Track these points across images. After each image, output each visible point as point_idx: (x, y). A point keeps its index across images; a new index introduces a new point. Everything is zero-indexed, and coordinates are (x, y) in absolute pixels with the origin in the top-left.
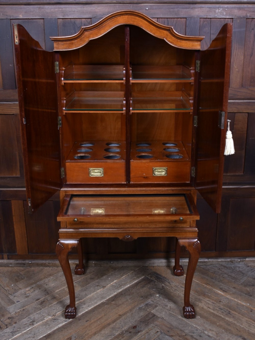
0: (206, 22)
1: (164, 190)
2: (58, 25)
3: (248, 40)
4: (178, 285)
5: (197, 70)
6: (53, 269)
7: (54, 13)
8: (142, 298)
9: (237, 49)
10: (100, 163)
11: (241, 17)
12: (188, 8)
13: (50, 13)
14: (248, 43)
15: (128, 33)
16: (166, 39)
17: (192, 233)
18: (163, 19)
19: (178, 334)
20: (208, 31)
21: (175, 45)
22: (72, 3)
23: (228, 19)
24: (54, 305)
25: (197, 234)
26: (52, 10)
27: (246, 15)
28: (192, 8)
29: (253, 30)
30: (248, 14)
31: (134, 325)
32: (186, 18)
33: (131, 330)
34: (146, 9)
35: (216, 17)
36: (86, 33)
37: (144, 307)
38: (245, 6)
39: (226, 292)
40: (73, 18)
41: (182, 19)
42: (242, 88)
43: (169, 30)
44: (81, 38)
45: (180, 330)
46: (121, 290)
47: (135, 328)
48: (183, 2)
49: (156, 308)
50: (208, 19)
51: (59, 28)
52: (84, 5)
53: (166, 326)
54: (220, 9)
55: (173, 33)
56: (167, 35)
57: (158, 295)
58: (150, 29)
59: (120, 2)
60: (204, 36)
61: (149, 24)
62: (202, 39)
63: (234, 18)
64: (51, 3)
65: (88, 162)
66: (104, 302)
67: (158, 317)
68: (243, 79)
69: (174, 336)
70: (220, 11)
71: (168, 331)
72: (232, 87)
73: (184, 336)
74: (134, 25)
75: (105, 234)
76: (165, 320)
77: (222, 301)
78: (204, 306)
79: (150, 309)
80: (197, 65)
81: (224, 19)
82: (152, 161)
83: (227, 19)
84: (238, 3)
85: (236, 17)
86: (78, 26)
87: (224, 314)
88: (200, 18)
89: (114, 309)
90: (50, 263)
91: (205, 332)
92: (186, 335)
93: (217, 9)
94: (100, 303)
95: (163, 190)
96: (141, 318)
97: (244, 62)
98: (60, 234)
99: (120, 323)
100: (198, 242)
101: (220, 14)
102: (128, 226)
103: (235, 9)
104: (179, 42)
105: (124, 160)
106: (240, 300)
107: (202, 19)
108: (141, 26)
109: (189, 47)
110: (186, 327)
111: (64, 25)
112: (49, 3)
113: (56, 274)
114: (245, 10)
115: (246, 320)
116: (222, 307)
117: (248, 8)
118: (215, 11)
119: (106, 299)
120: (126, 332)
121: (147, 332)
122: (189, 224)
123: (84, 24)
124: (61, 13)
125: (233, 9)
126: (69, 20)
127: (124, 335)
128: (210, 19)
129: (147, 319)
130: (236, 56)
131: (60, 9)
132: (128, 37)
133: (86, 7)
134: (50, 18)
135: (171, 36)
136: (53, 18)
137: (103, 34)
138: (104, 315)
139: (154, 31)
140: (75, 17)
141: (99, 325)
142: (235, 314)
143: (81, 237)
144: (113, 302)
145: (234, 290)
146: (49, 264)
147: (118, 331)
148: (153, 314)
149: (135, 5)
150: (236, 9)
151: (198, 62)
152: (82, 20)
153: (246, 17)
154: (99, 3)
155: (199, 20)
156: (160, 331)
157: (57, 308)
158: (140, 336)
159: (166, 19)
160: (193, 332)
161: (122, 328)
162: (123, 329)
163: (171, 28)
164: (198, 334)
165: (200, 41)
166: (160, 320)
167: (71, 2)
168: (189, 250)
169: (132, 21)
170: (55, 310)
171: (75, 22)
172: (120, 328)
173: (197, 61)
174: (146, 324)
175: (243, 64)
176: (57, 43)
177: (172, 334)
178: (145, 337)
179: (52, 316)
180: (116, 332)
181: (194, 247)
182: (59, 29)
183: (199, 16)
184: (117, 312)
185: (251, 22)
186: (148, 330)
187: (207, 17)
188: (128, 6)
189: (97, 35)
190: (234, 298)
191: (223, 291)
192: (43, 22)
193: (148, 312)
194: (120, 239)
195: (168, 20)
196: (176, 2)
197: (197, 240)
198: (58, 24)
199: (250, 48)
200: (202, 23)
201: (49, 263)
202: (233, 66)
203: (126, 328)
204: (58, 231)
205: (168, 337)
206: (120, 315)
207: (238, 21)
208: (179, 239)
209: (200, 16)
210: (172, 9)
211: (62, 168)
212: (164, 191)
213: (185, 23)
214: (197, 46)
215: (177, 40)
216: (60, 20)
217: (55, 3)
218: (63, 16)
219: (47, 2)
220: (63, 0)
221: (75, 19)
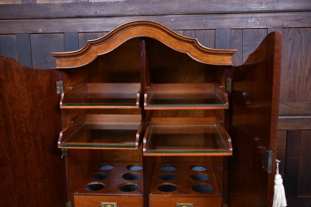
0: (237, 33)
3: (285, 51)
5: (229, 89)
7: (74, 27)
10: (114, 197)
11: (276, 26)
12: (217, 19)
13: (70, 27)
14: (285, 54)
15: (144, 47)
16: (189, 53)
18: (190, 31)
20: (240, 43)
21: (201, 60)
22: (93, 16)
27: (283, 25)
28: (222, 19)
29: (291, 40)
30: (284, 23)
32: (215, 29)
34: (172, 21)
35: (248, 28)
36: (94, 48)
38: (281, 14)
40: (94, 31)
41: (211, 30)
43: (193, 42)
44: (87, 53)
48: (212, 13)
50: (239, 30)
51: (79, 42)
52: (106, 18)
54: (252, 18)
55: (198, 46)
56: (190, 48)
58: (169, 42)
59: (143, 15)
60: (236, 49)
61: (168, 36)
62: (234, 52)
64: (72, 17)
65: (99, 195)
70: (253, 21)
74: (150, 37)
80: (227, 83)
81: (258, 29)
82: (175, 195)
83: (261, 29)
84: (273, 11)
85: (271, 27)
88: (231, 29)
93: (249, 19)
101: (253, 24)
103: (269, 18)
104: (205, 56)
105: (141, 193)
107: (232, 30)
108: (159, 39)
109: (217, 63)
111: (85, 39)
112: (69, 17)
114: (281, 19)
117: (285, 16)
118: (247, 22)
124: (82, 27)
125: (267, 18)
126: (90, 34)
128: (242, 30)
131: (81, 23)
132: (143, 52)
133: (108, 20)
134: (70, 32)
135: (195, 49)
136: (73, 32)
137: (113, 48)
139: (174, 44)
140: (96, 31)
149: (159, 17)
150: (271, 18)
151: (230, 80)
152: (103, 33)
153: (282, 26)
154: (121, 15)
155: (230, 31)
159: (193, 31)
163: (195, 40)
165: (232, 55)
169: (147, 33)
171: (96, 36)
173: (228, 79)
176: (60, 59)
183: (229, 27)
185: (288, 32)
187: (239, 28)
188: (152, 18)
189: (106, 49)
192: (63, 36)
195: (195, 32)
196: (204, 13)
198: (79, 38)
199: (287, 60)
200: (232, 34)
209: (231, 27)
210: (200, 21)
211: (69, 202)
213: (214, 35)
214: (227, 61)
215: (202, 53)
216: (80, 33)
217: (75, 17)
218: (84, 30)
219: (67, 15)
220: (84, 13)
221: (96, 33)
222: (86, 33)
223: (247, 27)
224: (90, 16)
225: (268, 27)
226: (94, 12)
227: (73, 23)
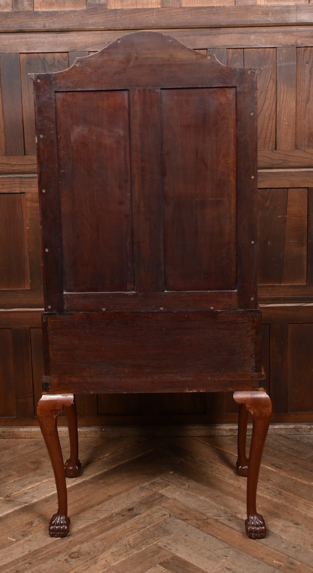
0: (236, 54)
2: (21, 63)
3: (302, 78)
4: (205, 460)
6: (9, 441)
7: (14, 46)
8: (147, 476)
9: (285, 93)
11: (288, 45)
12: (209, 35)
13: (8, 45)
14: (301, 82)
19: (195, 517)
22: (41, 31)
23: (270, 49)
24: (9, 485)
26: (12, 41)
27: (296, 42)
28: (215, 35)
29: (308, 63)
30: (298, 41)
31: (130, 507)
32: (207, 49)
33: (124, 514)
35: (251, 47)
37: (147, 487)
38: (294, 29)
39: (280, 468)
40: (41, 52)
41: (201, 50)
42: (297, 150)
45: (199, 513)
46: (114, 465)
47: (131, 510)
48: (202, 26)
49: (166, 487)
50: (239, 49)
51: (21, 66)
52: (58, 34)
53: (180, 509)
54: (256, 34)
57: (172, 472)
59: (109, 29)
63: (278, 47)
64: (10, 31)
66: (86, 480)
67: (169, 498)
68: (296, 137)
69: (189, 519)
70: (256, 37)
71: (181, 514)
72: (280, 150)
73: (205, 519)
76: (178, 501)
77: (271, 479)
78: (242, 485)
79: (156, 489)
81: (264, 49)
83: (268, 49)
84: (282, 24)
85: (280, 46)
86: (50, 64)
87: (271, 495)
88: (227, 49)
89: (101, 489)
90: (5, 432)
91: (238, 515)
92: (208, 519)
93: (252, 35)
94: (81, 481)
96: (142, 498)
97: (296, 111)
99: (109, 505)
101: (257, 42)
103: (278, 34)
106: (300, 479)
107: (230, 50)
110: (209, 509)
111: (29, 63)
112: (7, 32)
113: (13, 447)
114: (294, 35)
115: (305, 502)
116: (270, 486)
117: (298, 32)
118: (250, 38)
119: (90, 477)
120: (116, 515)
121: (149, 515)
123: (58, 60)
124: (25, 45)
125: (275, 34)
126: (36, 56)
127: (114, 519)
128: (242, 50)
129: (151, 500)
130: (284, 102)
131: (24, 40)
133: (61, 36)
134: (8, 53)
136: (13, 53)
138: (85, 496)
140: (44, 51)
141: (77, 507)
142: (288, 495)
144: (100, 480)
145: (293, 466)
146: (3, 433)
147: (104, 513)
148: (161, 494)
150: (281, 33)
152: (54, 55)
153: (295, 44)
154: (79, 30)
155: (227, 51)
156: (168, 514)
157: (14, 488)
158: (137, 520)
160: (219, 515)
161: (110, 511)
162: (113, 512)
164: (227, 518)
166: (170, 501)
167: (39, 29)
170: (9, 490)
171: (44, 58)
172: (108, 510)
174: (148, 506)
175: (296, 114)
177: (186, 518)
178: (146, 521)
179: (5, 496)
180: (102, 515)
182: (21, 68)
183: (225, 46)
184: (106, 493)
185: (304, 52)
186: (151, 512)
187: (239, 47)
188: (121, 34)
190: (291, 476)
191: (277, 467)
193: (154, 491)
196: (192, 27)
198: (21, 61)
199: (304, 90)
200: (230, 55)
201: (3, 431)
202: (281, 118)
203: (117, 510)
205: (180, 521)
206: (110, 496)
207: (285, 51)
209: (228, 46)
210: (186, 37)
216: (22, 54)
217: (15, 31)
218: (28, 50)
219: (4, 29)
220: (28, 27)
221: (45, 54)
222: (31, 54)
223: (249, 45)
224: (35, 31)
225: (276, 46)
226: (42, 25)
227: (12, 40)
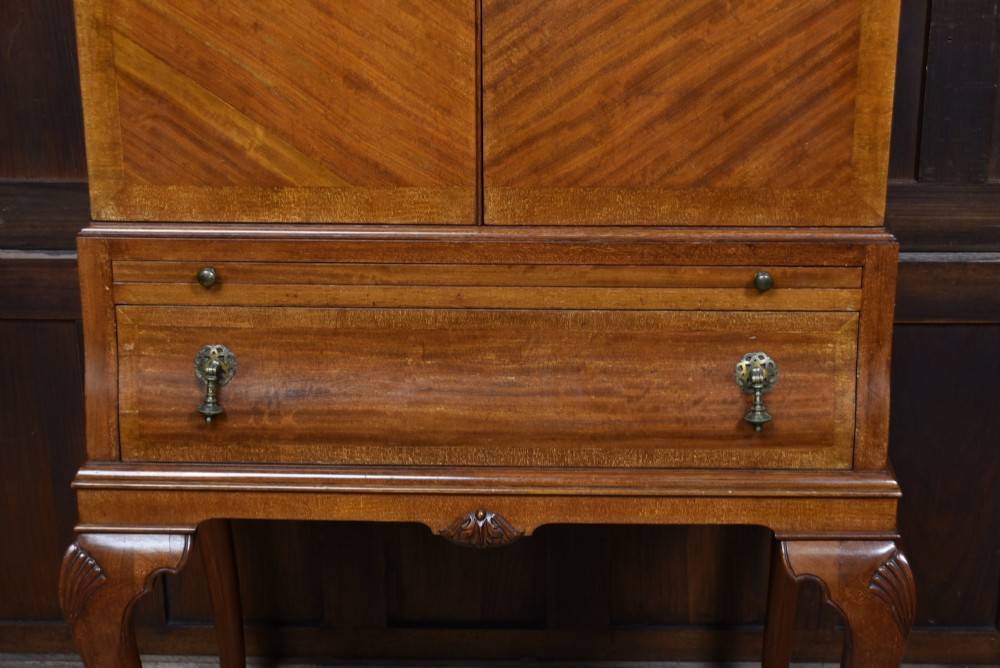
1: (701, 240)
17: (867, 504)
25: (892, 509)
75: (344, 498)
95: (693, 240)
98: (81, 495)
100: (898, 562)
102: (480, 455)
122: (848, 452)
143: (204, 517)
168: (844, 605)
181: (872, 587)
194: (435, 532)
197: (891, 546)
204: (73, 477)
208: (785, 540)
212: (697, 247)
